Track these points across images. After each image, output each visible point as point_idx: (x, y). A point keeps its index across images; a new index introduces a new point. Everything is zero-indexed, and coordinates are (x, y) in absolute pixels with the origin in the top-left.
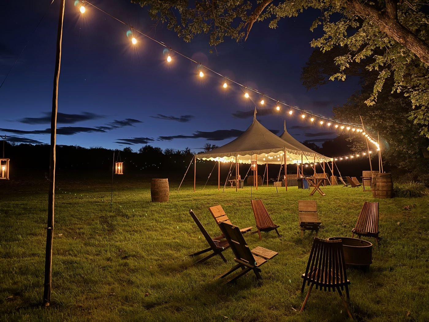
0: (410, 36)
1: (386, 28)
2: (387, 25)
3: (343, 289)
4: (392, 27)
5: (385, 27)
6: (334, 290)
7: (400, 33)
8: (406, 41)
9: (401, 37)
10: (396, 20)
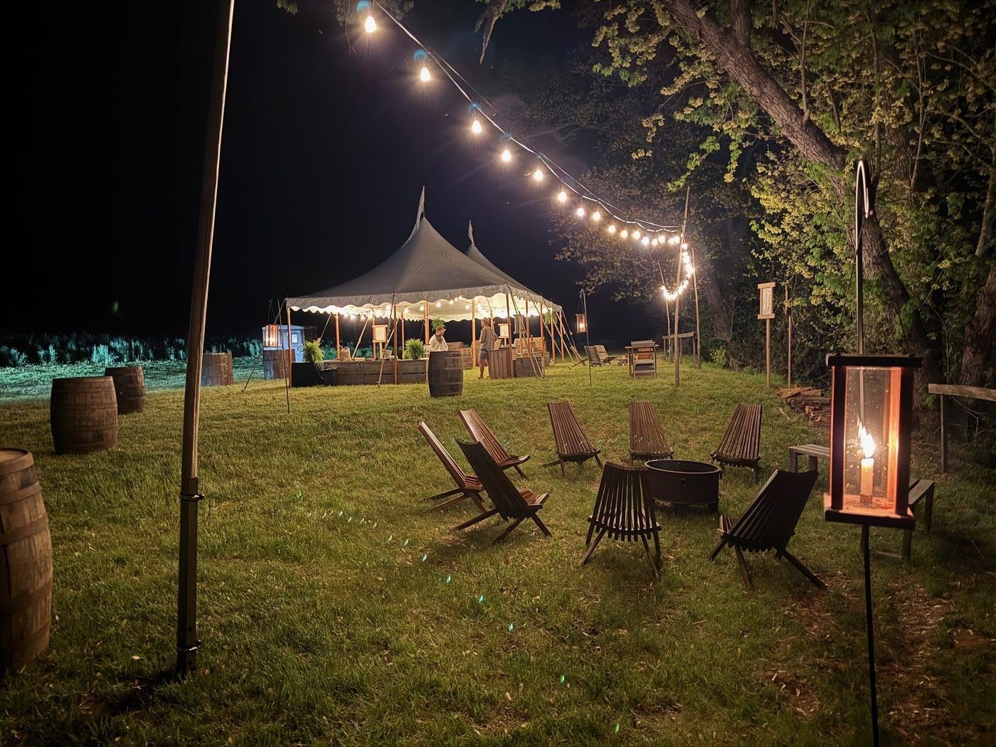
0: (769, 84)
1: (730, 62)
2: (732, 56)
3: (649, 538)
4: (740, 61)
5: (728, 59)
6: (636, 539)
7: (753, 75)
8: (762, 93)
9: (755, 84)
10: (748, 49)
